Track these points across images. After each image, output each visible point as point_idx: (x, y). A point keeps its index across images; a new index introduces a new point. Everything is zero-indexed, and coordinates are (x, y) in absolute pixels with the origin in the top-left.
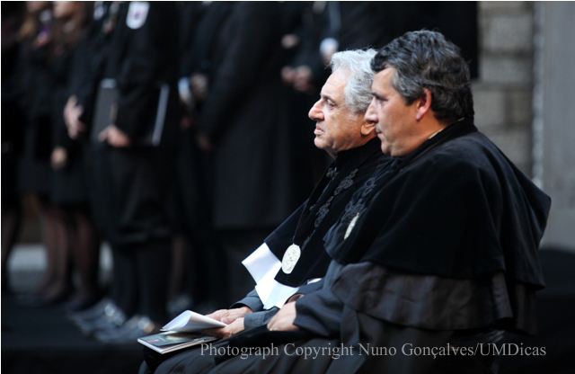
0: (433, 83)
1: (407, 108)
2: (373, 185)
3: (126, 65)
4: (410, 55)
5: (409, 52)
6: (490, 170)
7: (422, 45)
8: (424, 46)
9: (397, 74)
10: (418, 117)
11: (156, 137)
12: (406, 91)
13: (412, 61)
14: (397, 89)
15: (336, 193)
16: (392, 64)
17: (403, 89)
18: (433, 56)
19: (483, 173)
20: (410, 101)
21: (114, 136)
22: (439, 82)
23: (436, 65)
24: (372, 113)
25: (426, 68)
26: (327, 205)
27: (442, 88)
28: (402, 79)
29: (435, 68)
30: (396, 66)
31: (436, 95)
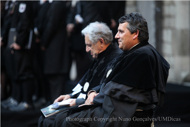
0: (140, 29)
1: (131, 35)
2: (116, 60)
3: (20, 24)
4: (134, 19)
5: (133, 18)
6: (153, 56)
7: (137, 17)
8: (138, 17)
9: (129, 25)
10: (134, 38)
11: (29, 46)
12: (132, 30)
13: (134, 21)
14: (128, 29)
15: (99, 65)
16: (127, 21)
17: (131, 29)
18: (140, 21)
19: (150, 56)
20: (132, 33)
21: (15, 46)
22: (141, 28)
23: (141, 23)
24: (118, 36)
25: (138, 24)
26: (96, 69)
27: (142, 30)
28: (131, 26)
29: (141, 25)
30: (129, 22)
31: (140, 32)
